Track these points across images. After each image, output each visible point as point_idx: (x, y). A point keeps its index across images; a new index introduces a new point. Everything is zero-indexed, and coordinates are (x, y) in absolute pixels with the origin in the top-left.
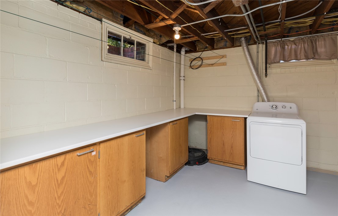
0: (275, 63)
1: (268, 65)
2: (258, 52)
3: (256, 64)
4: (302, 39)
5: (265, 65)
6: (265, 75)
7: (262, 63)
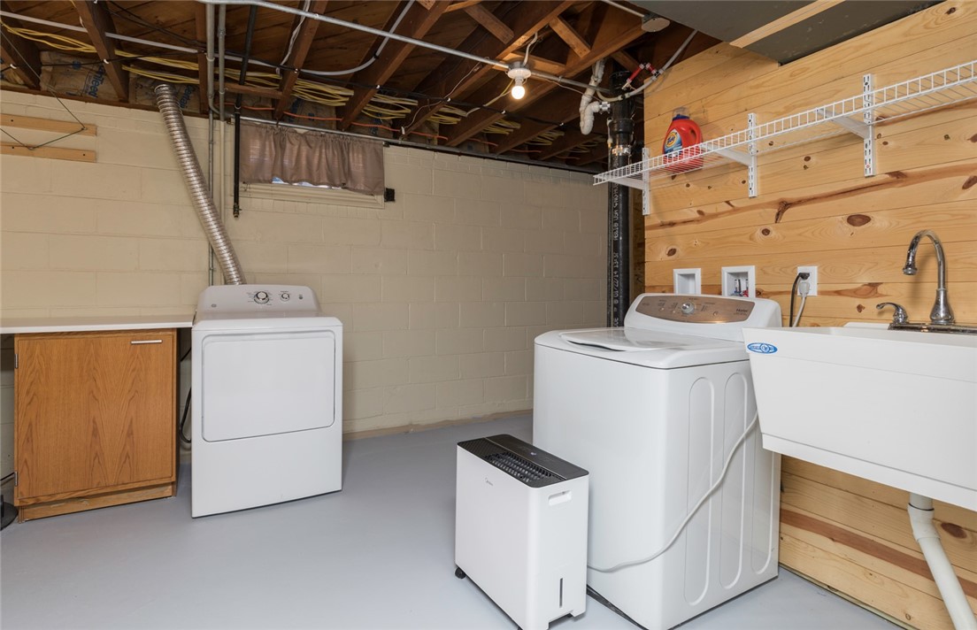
0: (259, 181)
1: (241, 184)
2: (211, 142)
3: (206, 175)
4: (322, 135)
5: (233, 184)
6: (232, 211)
7: (225, 175)
